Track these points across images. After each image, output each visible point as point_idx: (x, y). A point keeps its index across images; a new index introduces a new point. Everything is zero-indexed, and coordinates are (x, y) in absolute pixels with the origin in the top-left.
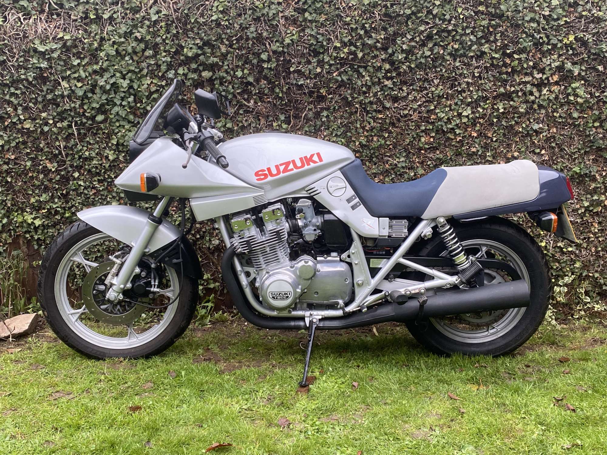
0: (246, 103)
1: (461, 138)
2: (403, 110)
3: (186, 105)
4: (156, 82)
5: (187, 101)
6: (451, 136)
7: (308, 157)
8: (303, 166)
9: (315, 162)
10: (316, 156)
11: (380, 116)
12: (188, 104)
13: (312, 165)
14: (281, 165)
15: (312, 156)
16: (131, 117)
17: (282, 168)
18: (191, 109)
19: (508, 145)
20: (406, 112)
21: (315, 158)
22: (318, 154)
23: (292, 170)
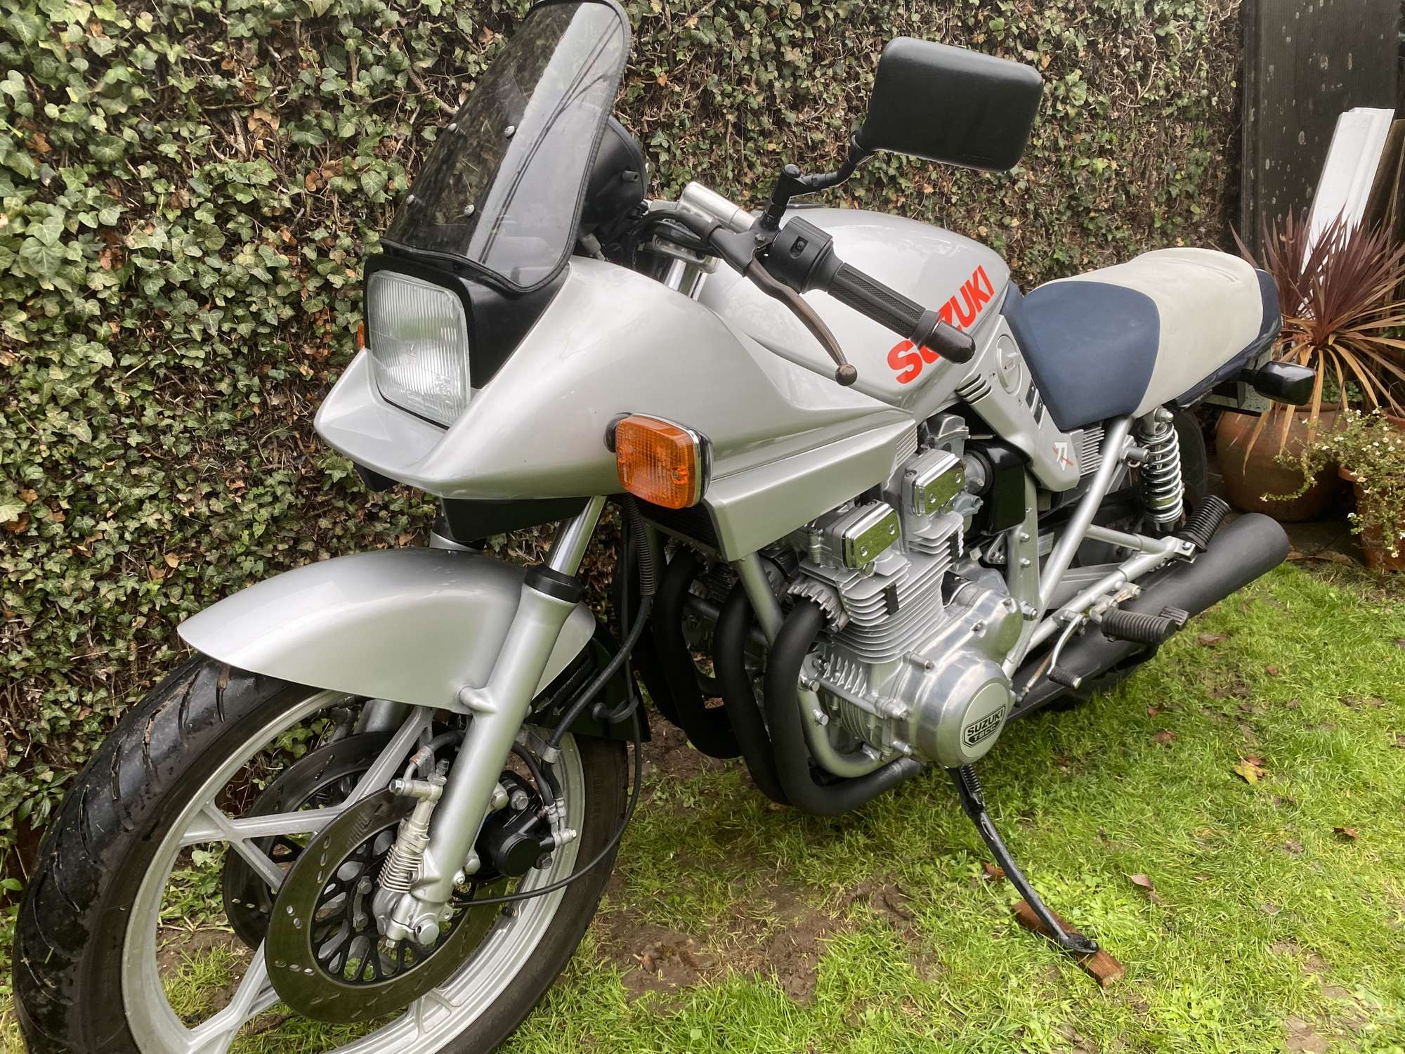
0: (446, 107)
2: (810, 129)
3: (227, 111)
4: (108, 17)
5: (238, 98)
7: (971, 284)
8: (972, 313)
9: (985, 297)
10: (981, 281)
11: (771, 147)
12: (239, 109)
15: (975, 280)
16: (26, 163)
18: (252, 126)
20: (818, 136)
21: (982, 285)
22: (982, 272)
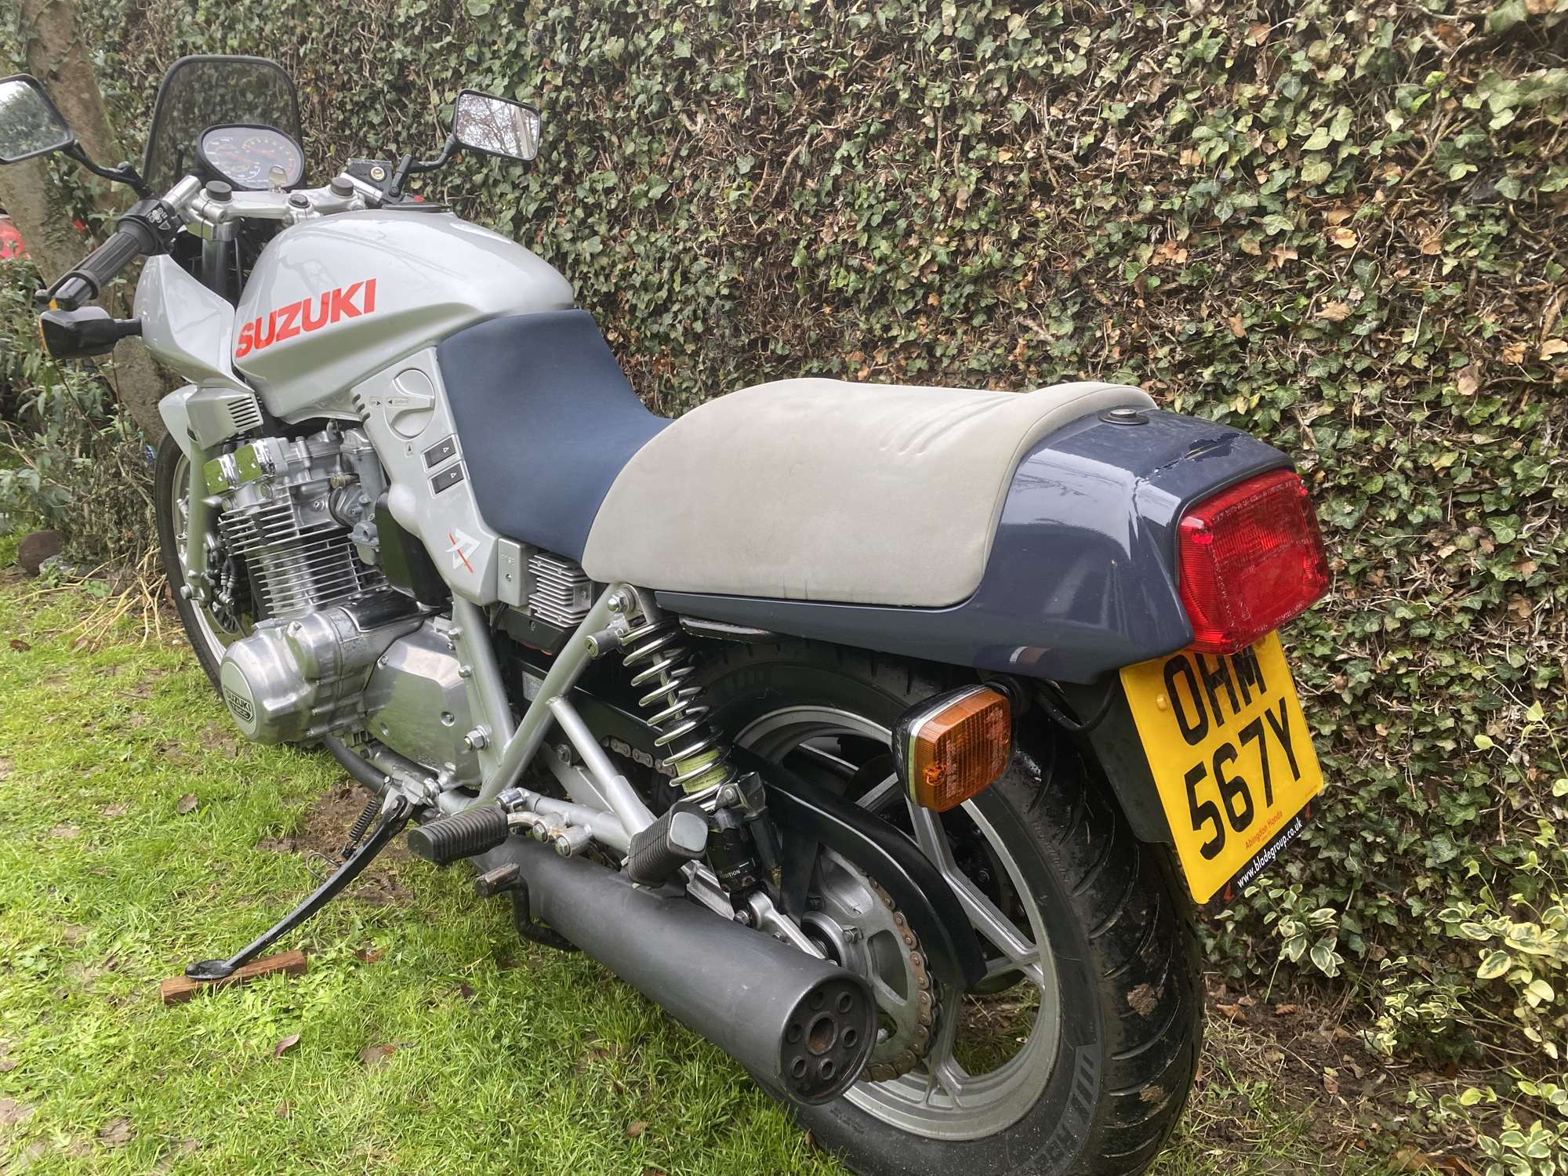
1: (1294, 256)
6: (1249, 244)
7: (343, 293)
8: (321, 322)
9: (352, 312)
10: (361, 293)
13: (345, 320)
14: (282, 312)
15: (354, 289)
17: (280, 322)
19: (1526, 297)
21: (358, 300)
22: (371, 286)
23: (296, 331)
